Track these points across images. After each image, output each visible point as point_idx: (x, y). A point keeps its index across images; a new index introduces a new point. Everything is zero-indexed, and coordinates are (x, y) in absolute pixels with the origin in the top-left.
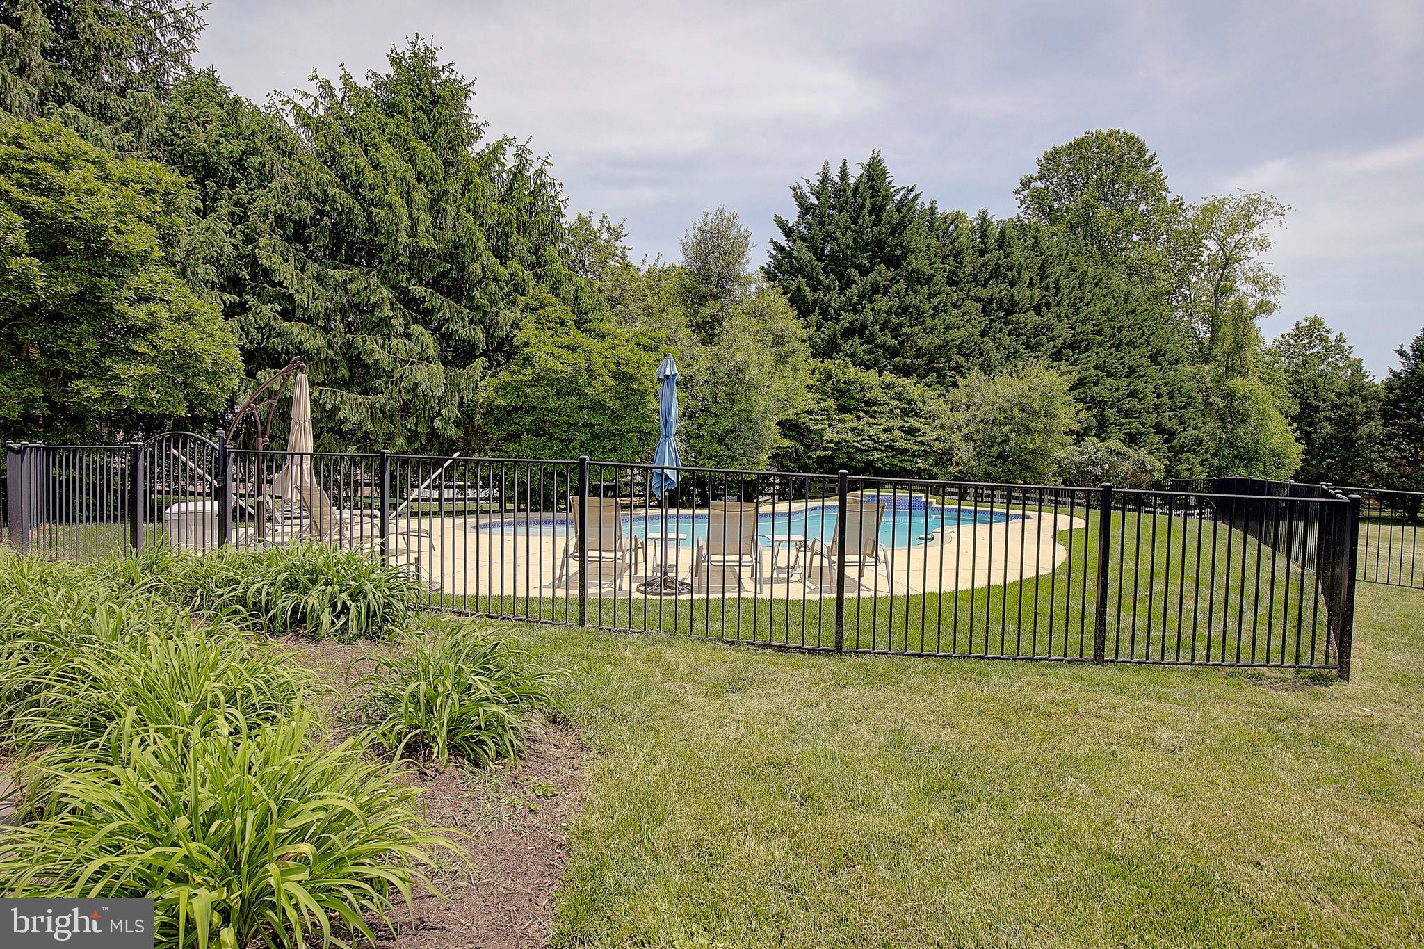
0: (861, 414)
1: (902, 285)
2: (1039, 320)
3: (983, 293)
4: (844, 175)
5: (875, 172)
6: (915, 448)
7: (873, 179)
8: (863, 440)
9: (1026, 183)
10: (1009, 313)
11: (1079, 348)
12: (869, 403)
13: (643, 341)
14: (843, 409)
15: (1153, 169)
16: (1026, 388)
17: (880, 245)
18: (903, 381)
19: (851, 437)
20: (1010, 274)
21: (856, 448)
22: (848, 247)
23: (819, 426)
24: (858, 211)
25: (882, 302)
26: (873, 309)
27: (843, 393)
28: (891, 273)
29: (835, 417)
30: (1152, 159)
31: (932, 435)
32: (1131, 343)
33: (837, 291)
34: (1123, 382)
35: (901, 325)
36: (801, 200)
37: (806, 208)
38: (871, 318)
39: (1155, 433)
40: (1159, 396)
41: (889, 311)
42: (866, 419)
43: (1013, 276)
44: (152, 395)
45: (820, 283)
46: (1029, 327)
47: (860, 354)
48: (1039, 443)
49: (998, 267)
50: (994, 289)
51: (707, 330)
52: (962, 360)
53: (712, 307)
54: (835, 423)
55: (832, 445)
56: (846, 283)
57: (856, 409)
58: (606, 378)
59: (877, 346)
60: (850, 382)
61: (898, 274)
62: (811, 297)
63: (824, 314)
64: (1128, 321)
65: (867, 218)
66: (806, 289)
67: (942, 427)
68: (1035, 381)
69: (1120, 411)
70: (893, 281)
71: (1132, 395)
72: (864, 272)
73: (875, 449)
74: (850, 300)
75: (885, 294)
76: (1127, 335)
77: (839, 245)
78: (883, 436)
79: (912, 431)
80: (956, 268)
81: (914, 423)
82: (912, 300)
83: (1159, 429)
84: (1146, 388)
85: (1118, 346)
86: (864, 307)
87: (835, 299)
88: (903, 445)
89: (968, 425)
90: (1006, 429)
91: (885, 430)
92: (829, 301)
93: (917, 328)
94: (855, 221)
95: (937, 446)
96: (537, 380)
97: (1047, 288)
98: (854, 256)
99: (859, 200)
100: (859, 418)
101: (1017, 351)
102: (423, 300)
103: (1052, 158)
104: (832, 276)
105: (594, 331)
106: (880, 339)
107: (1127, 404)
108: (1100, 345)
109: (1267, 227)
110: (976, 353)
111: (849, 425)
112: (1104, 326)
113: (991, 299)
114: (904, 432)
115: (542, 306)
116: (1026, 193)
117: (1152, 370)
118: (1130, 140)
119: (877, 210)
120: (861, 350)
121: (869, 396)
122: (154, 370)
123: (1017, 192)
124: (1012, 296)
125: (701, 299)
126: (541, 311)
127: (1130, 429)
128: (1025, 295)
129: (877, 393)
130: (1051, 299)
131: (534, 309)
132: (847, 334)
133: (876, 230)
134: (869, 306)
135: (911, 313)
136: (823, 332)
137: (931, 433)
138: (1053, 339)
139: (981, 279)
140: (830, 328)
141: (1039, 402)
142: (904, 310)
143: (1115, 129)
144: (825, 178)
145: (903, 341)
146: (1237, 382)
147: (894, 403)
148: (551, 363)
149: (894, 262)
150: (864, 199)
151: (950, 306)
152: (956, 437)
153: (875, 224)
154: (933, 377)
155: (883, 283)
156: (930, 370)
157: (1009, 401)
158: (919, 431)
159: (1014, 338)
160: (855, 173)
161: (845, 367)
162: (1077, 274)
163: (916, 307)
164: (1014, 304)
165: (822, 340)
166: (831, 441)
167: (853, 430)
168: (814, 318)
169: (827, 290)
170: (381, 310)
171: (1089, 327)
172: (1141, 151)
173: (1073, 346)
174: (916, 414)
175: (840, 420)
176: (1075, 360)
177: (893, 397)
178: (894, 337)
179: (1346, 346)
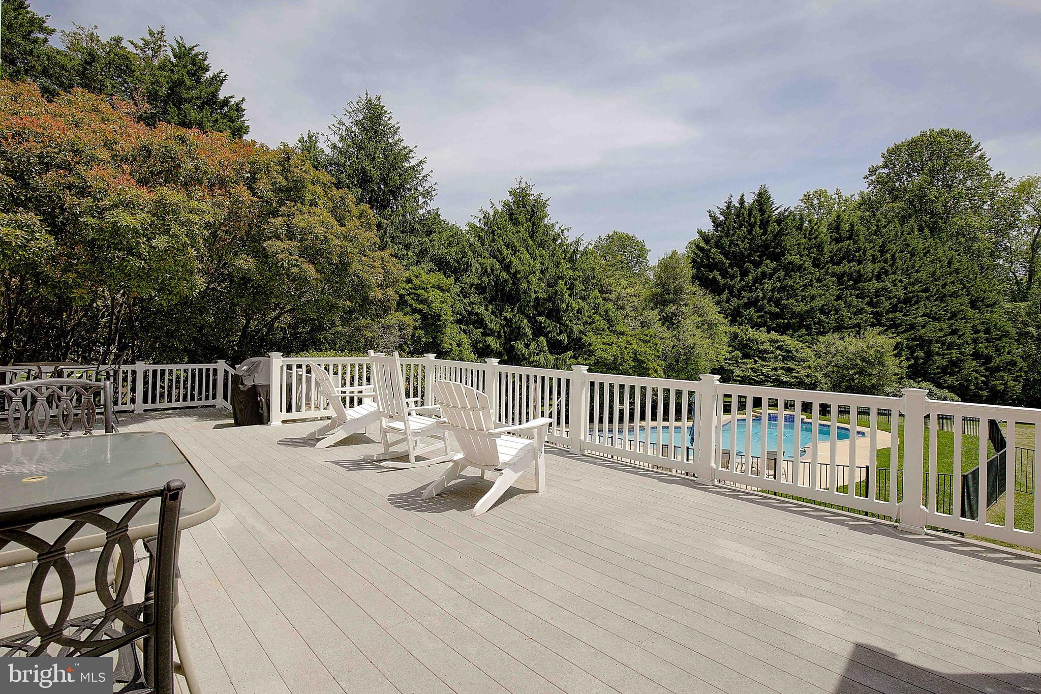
0: (757, 359)
1: (782, 273)
2: (879, 286)
3: (838, 269)
4: (742, 202)
5: (763, 199)
6: (792, 380)
7: (762, 204)
8: (759, 375)
9: (872, 172)
10: (857, 281)
11: (910, 302)
12: (761, 352)
13: (643, 337)
14: (746, 356)
15: (978, 154)
16: (865, 346)
17: (766, 246)
18: (784, 338)
19: (750, 373)
20: (857, 254)
21: (753, 379)
22: (745, 249)
23: (731, 368)
24: (752, 225)
25: (768, 285)
26: (762, 289)
27: (745, 346)
28: (773, 265)
29: (740, 361)
30: (977, 147)
31: (803, 372)
32: (954, 295)
33: (739, 278)
34: (945, 325)
35: (781, 298)
36: (714, 220)
37: (717, 224)
38: (761, 295)
39: (973, 359)
40: (977, 332)
41: (773, 291)
42: (760, 362)
43: (860, 256)
45: (727, 272)
46: (872, 291)
47: (755, 318)
48: (874, 381)
49: (848, 250)
50: (845, 267)
51: (669, 321)
52: (823, 317)
53: (672, 308)
54: (741, 365)
55: (739, 378)
56: (745, 273)
57: (754, 356)
58: (630, 362)
59: (765, 313)
60: (751, 340)
61: (778, 265)
62: (722, 282)
63: (731, 292)
64: (950, 279)
65: (758, 230)
66: (719, 277)
67: (810, 367)
68: (871, 343)
69: (943, 345)
70: (775, 270)
71: (954, 332)
72: (757, 265)
73: (767, 381)
74: (748, 284)
75: (770, 279)
76: (951, 289)
77: (739, 249)
78: (771, 373)
79: (789, 370)
80: (818, 255)
81: (791, 365)
82: (790, 282)
83: (976, 355)
84: (966, 328)
85: (942, 299)
86: (757, 288)
87: (738, 283)
88: (784, 378)
89: (827, 367)
90: (852, 371)
91: (772, 369)
92: (734, 284)
93: (791, 301)
94: (750, 232)
96: (597, 363)
97: (886, 261)
98: (750, 255)
99: (753, 220)
100: (756, 362)
101: (862, 309)
102: (541, 323)
103: (894, 152)
104: (735, 269)
105: (616, 331)
106: (768, 308)
107: (949, 339)
108: (928, 298)
110: (833, 313)
111: (749, 366)
112: (931, 285)
113: (843, 274)
114: (784, 370)
115: (594, 322)
116: (873, 178)
117: (971, 313)
118: (958, 135)
119: (764, 224)
120: (755, 316)
121: (761, 348)
123: (866, 178)
124: (859, 270)
125: (665, 303)
126: (594, 325)
127: (951, 358)
128: (869, 268)
129: (767, 346)
130: (889, 268)
131: (590, 324)
132: (747, 306)
133: (764, 238)
134: (760, 287)
135: (788, 290)
136: (731, 305)
137: (802, 371)
138: (890, 298)
139: (837, 259)
140: (735, 302)
141: (874, 356)
142: (783, 288)
143: (945, 128)
144: (729, 204)
145: (783, 308)
147: (778, 352)
148: (604, 355)
149: (775, 257)
150: (756, 219)
151: (815, 281)
152: (819, 375)
153: (764, 234)
154: (804, 331)
155: (769, 271)
156: (801, 326)
157: (854, 354)
158: (795, 369)
159: (860, 300)
160: (750, 200)
161: (747, 331)
162: (910, 249)
163: (791, 287)
164: (860, 275)
165: (731, 309)
166: (738, 376)
167: (752, 369)
168: (724, 296)
169: (733, 277)
170: (525, 330)
171: (917, 287)
172: (968, 142)
173: (907, 301)
174: (793, 359)
175: (744, 363)
176: (908, 311)
177: (777, 348)
178: (777, 306)
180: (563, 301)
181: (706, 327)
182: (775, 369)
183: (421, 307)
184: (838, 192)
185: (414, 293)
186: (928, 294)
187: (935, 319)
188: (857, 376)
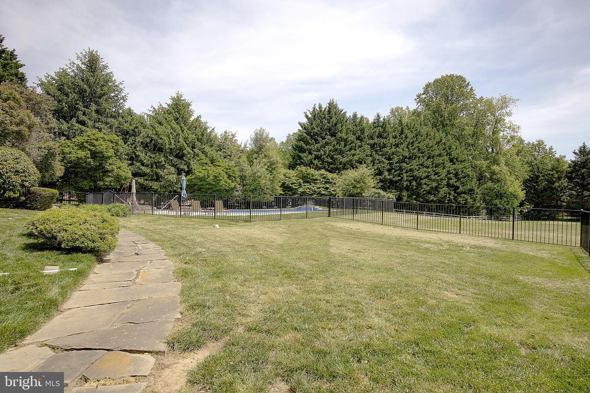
4: (320, 107)
6: (326, 193)
7: (331, 108)
8: (311, 191)
9: (419, 96)
12: (314, 180)
14: (306, 182)
15: (470, 87)
19: (307, 190)
23: (297, 187)
25: (328, 148)
27: (306, 177)
29: (302, 184)
30: (468, 84)
31: (333, 189)
35: (334, 155)
36: (307, 117)
37: (308, 119)
39: (446, 187)
42: (313, 185)
44: (112, 184)
46: (390, 152)
47: (319, 165)
49: (379, 132)
50: (376, 140)
54: (303, 186)
55: (300, 193)
56: (317, 143)
57: (311, 182)
59: (325, 162)
60: (309, 174)
61: (334, 139)
62: (305, 147)
63: (309, 152)
65: (326, 121)
66: (303, 145)
70: (333, 141)
73: (315, 194)
78: (317, 190)
79: (327, 188)
81: (328, 186)
83: (448, 185)
88: (323, 192)
90: (350, 187)
95: (333, 193)
100: (310, 185)
102: (172, 160)
103: (428, 86)
106: (326, 159)
109: (511, 108)
114: (324, 188)
116: (419, 99)
118: (459, 77)
121: (314, 178)
122: (113, 179)
123: (415, 100)
126: (200, 161)
127: (432, 186)
129: (318, 177)
132: (315, 158)
134: (323, 150)
135: (338, 151)
142: (336, 150)
143: (452, 74)
144: (314, 109)
145: (335, 160)
146: (495, 168)
147: (323, 180)
149: (333, 135)
155: (329, 142)
157: (353, 178)
158: (329, 188)
160: (325, 106)
165: (308, 161)
167: (308, 188)
170: (163, 163)
172: (464, 81)
173: (409, 158)
174: (330, 183)
175: (305, 186)
176: (410, 163)
177: (323, 178)
178: (331, 159)
179: (553, 150)
180: (184, 149)
182: (319, 188)
183: (92, 148)
184: (408, 108)
185: (90, 142)
188: (353, 189)
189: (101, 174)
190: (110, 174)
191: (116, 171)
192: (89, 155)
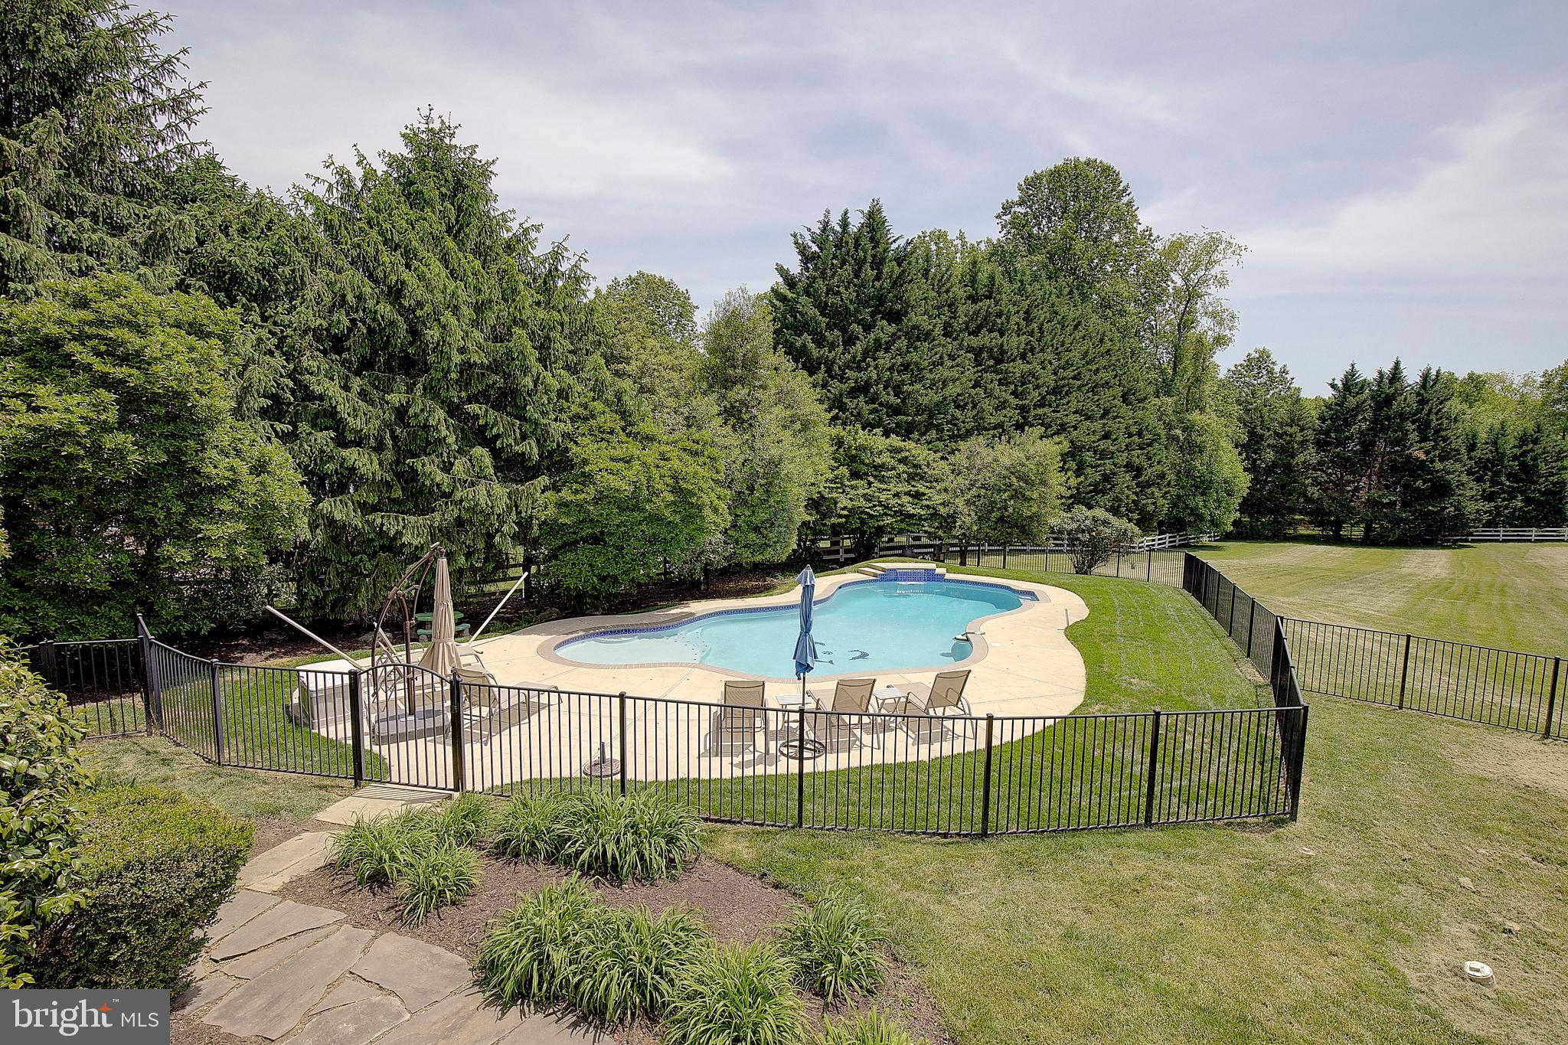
0: (871, 479)
1: (902, 343)
2: (1026, 368)
3: (975, 342)
4: (845, 224)
5: (874, 222)
6: (922, 512)
7: (874, 230)
8: (875, 506)
9: (1007, 208)
10: (999, 362)
11: (1061, 393)
12: (876, 468)
13: (690, 445)
14: (855, 475)
15: (1125, 200)
16: (1022, 455)
17: (881, 299)
18: (910, 444)
19: (862, 503)
20: (999, 321)
21: (868, 514)
22: (851, 301)
23: (834, 495)
24: (860, 263)
25: (885, 360)
26: (876, 367)
27: (853, 459)
28: (892, 329)
29: (847, 483)
30: (1125, 190)
31: (937, 499)
32: (1107, 385)
33: (842, 347)
34: (1097, 425)
35: (903, 383)
36: (803, 250)
37: (807, 258)
38: (875, 377)
39: (1126, 472)
40: (1130, 435)
41: (891, 369)
42: (877, 484)
43: (1002, 324)
45: (824, 338)
46: (1017, 375)
47: (865, 413)
48: (1034, 510)
49: (989, 314)
50: (985, 339)
51: (736, 415)
52: (958, 413)
53: (739, 393)
54: (847, 489)
55: (845, 512)
56: (850, 341)
57: (867, 474)
58: (666, 494)
59: (881, 404)
60: (861, 448)
61: (899, 330)
62: (815, 353)
63: (829, 371)
64: (1104, 362)
65: (869, 272)
66: (811, 345)
67: (946, 490)
68: (1032, 452)
69: (1095, 452)
70: (895, 337)
71: (1106, 436)
72: (868, 328)
73: (885, 514)
74: (854, 357)
75: (887, 350)
76: (1104, 376)
77: (842, 300)
78: (892, 502)
79: (917, 496)
80: (951, 318)
81: (920, 487)
82: (914, 357)
83: (1129, 467)
84: (1118, 428)
85: (1093, 390)
86: (868, 366)
87: (840, 356)
88: (910, 509)
89: (969, 489)
90: (1005, 496)
91: (894, 496)
92: (834, 358)
93: (917, 386)
94: (857, 275)
95: (943, 511)
96: (599, 499)
97: (1032, 334)
98: (857, 311)
99: (861, 253)
100: (870, 484)
101: (1006, 401)
102: (476, 417)
104: (836, 332)
105: (639, 433)
106: (884, 398)
107: (1102, 444)
108: (1079, 388)
110: (970, 406)
111: (861, 491)
112: (1083, 370)
113: (982, 349)
114: (911, 496)
115: (593, 416)
116: (1008, 218)
117: (1125, 410)
118: (1107, 171)
119: (878, 263)
120: (866, 409)
121: (878, 461)
122: (242, 527)
123: (999, 217)
124: (1002, 345)
125: (728, 383)
126: (592, 422)
128: (1014, 343)
129: (885, 459)
130: (1036, 344)
131: (586, 419)
132: (853, 393)
133: (877, 284)
134: (872, 364)
135: (912, 370)
136: (829, 391)
137: (936, 497)
138: (1038, 387)
139: (973, 326)
140: (836, 387)
141: (1035, 471)
142: (906, 367)
143: (1093, 158)
144: (825, 227)
145: (905, 398)
146: (1195, 416)
147: (902, 468)
148: (614, 482)
149: (894, 317)
150: (865, 252)
151: (946, 357)
152: (960, 502)
153: (878, 278)
154: (933, 434)
155: (885, 338)
156: (929, 426)
157: (1007, 469)
158: (924, 494)
159: (1004, 388)
160: (856, 221)
161: (856, 433)
162: (1059, 318)
163: (917, 364)
164: (1003, 352)
165: (829, 399)
166: (843, 509)
167: (864, 495)
168: (821, 375)
169: (832, 347)
170: (439, 431)
171: (1069, 373)
172: (1116, 182)
173: (1055, 392)
174: (922, 478)
175: (852, 487)
176: (1058, 406)
177: (900, 461)
178: (896, 395)
179: (1289, 377)
180: (526, 370)
181: (798, 426)
182: (897, 495)
184: (961, 237)
186: (1079, 382)
187: (1088, 418)
188: (1012, 502)
189: (178, 508)
190: (226, 505)
191: (250, 483)
192: (112, 416)
